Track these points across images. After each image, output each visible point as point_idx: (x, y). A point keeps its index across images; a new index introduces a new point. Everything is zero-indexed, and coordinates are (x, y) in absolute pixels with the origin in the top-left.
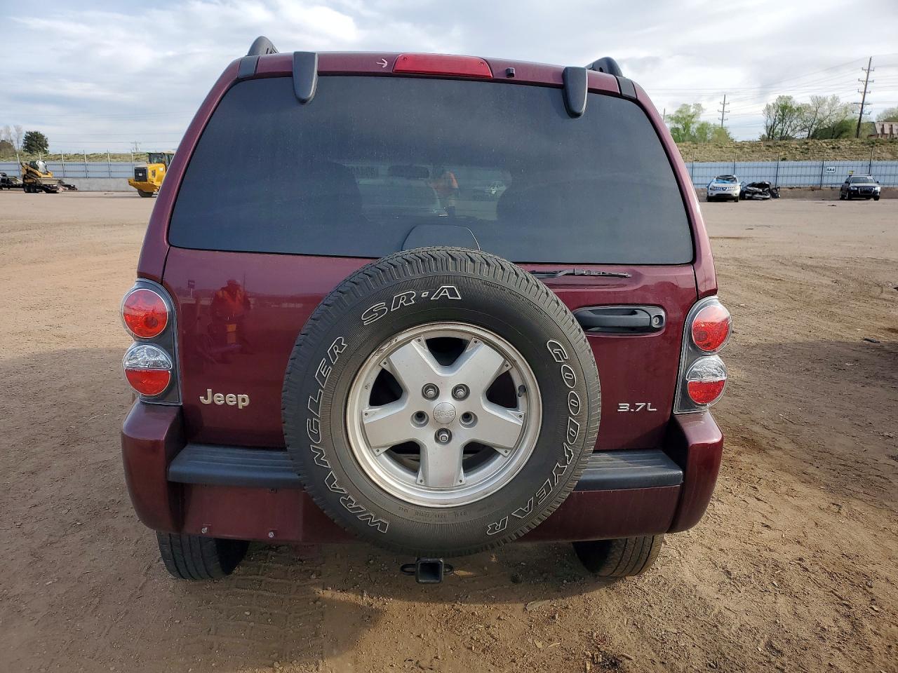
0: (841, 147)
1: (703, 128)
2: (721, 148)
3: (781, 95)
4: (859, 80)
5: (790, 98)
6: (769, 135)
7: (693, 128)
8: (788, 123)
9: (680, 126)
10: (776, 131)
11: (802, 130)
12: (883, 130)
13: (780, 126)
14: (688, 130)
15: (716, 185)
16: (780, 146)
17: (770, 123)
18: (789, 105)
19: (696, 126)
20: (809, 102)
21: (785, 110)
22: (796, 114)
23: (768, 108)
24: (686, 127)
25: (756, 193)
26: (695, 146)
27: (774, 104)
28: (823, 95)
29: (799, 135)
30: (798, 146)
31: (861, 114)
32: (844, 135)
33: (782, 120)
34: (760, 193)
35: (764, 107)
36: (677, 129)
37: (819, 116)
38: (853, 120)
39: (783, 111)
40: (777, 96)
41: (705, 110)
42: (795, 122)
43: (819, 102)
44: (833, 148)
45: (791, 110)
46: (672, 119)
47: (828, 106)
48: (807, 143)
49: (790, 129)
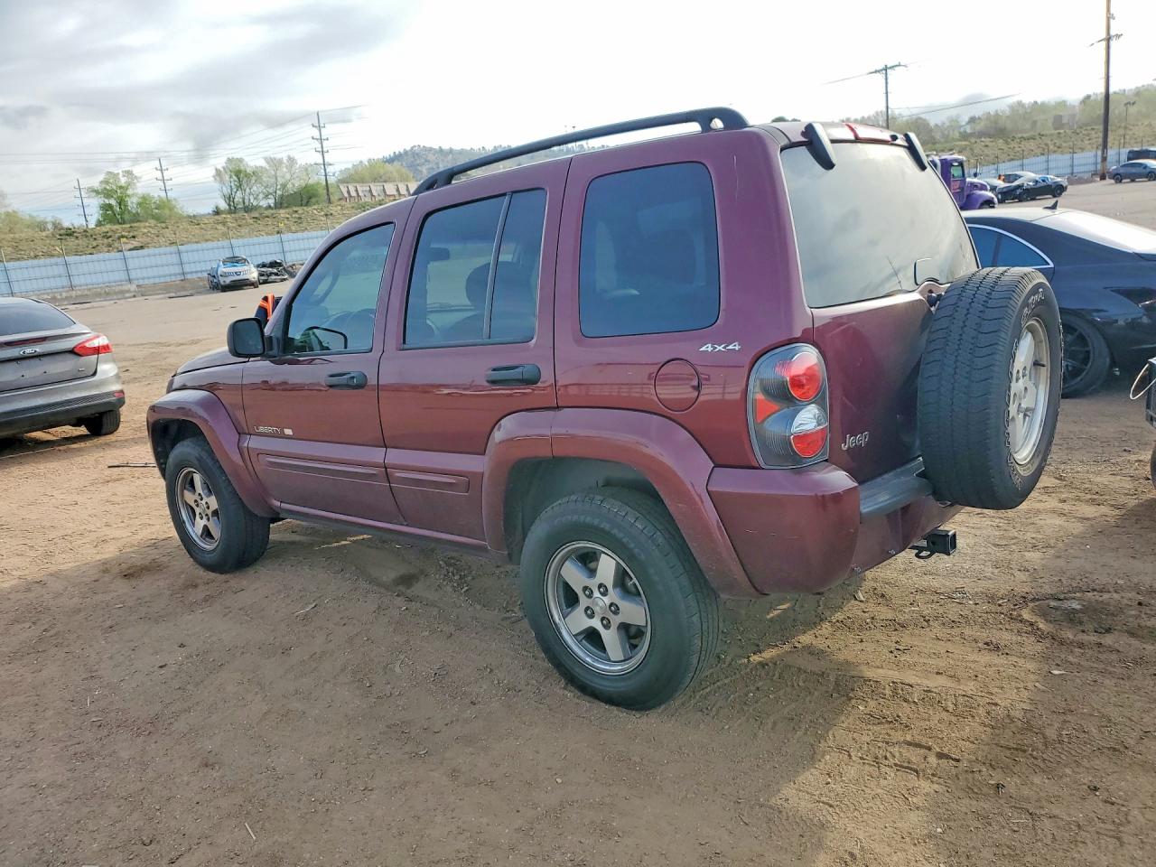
0: (334, 213)
1: (144, 201)
2: (198, 224)
3: (230, 156)
4: (313, 138)
5: (241, 160)
6: (229, 205)
7: (132, 203)
8: (248, 190)
9: (113, 202)
10: (236, 200)
11: (266, 197)
12: (349, 192)
13: (239, 194)
14: (126, 206)
15: (225, 270)
16: (268, 217)
17: (226, 191)
18: (242, 168)
19: (135, 200)
20: (262, 163)
21: (239, 175)
22: (254, 178)
23: (218, 173)
24: (121, 202)
25: (271, 274)
26: (163, 225)
27: (224, 168)
28: (279, 156)
29: (264, 203)
30: (288, 216)
31: (326, 176)
32: (313, 200)
33: (240, 187)
34: (276, 274)
35: (214, 172)
36: (110, 206)
37: (281, 181)
38: (318, 183)
39: (237, 176)
40: (225, 159)
41: (140, 178)
42: (255, 188)
43: (275, 163)
44: (326, 215)
45: (248, 176)
46: (97, 192)
47: (286, 167)
48: (296, 212)
49: (251, 197)
